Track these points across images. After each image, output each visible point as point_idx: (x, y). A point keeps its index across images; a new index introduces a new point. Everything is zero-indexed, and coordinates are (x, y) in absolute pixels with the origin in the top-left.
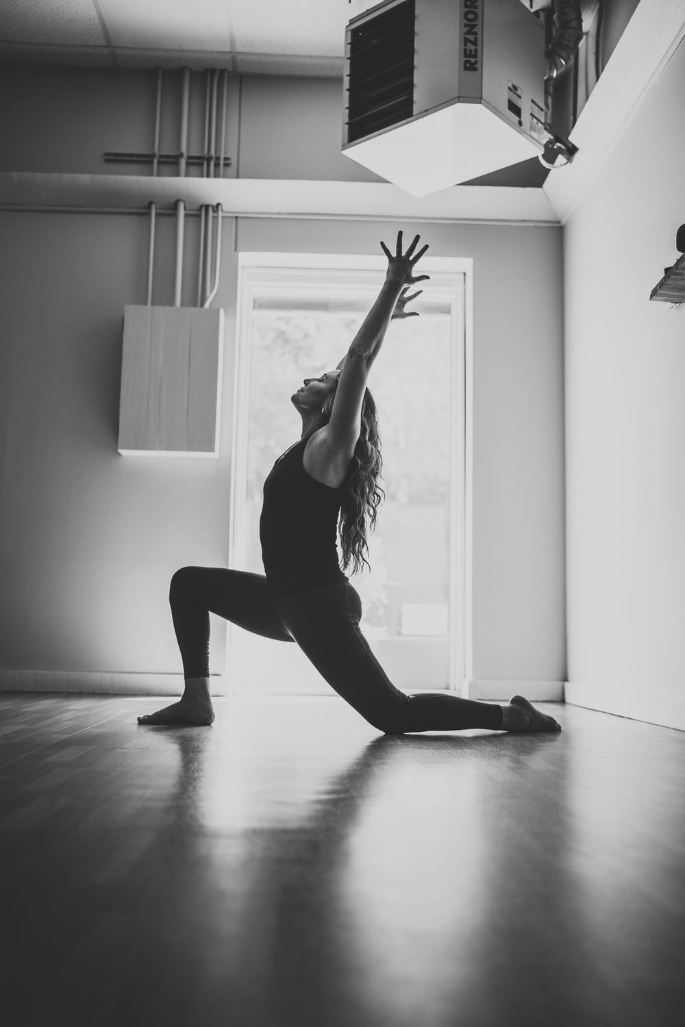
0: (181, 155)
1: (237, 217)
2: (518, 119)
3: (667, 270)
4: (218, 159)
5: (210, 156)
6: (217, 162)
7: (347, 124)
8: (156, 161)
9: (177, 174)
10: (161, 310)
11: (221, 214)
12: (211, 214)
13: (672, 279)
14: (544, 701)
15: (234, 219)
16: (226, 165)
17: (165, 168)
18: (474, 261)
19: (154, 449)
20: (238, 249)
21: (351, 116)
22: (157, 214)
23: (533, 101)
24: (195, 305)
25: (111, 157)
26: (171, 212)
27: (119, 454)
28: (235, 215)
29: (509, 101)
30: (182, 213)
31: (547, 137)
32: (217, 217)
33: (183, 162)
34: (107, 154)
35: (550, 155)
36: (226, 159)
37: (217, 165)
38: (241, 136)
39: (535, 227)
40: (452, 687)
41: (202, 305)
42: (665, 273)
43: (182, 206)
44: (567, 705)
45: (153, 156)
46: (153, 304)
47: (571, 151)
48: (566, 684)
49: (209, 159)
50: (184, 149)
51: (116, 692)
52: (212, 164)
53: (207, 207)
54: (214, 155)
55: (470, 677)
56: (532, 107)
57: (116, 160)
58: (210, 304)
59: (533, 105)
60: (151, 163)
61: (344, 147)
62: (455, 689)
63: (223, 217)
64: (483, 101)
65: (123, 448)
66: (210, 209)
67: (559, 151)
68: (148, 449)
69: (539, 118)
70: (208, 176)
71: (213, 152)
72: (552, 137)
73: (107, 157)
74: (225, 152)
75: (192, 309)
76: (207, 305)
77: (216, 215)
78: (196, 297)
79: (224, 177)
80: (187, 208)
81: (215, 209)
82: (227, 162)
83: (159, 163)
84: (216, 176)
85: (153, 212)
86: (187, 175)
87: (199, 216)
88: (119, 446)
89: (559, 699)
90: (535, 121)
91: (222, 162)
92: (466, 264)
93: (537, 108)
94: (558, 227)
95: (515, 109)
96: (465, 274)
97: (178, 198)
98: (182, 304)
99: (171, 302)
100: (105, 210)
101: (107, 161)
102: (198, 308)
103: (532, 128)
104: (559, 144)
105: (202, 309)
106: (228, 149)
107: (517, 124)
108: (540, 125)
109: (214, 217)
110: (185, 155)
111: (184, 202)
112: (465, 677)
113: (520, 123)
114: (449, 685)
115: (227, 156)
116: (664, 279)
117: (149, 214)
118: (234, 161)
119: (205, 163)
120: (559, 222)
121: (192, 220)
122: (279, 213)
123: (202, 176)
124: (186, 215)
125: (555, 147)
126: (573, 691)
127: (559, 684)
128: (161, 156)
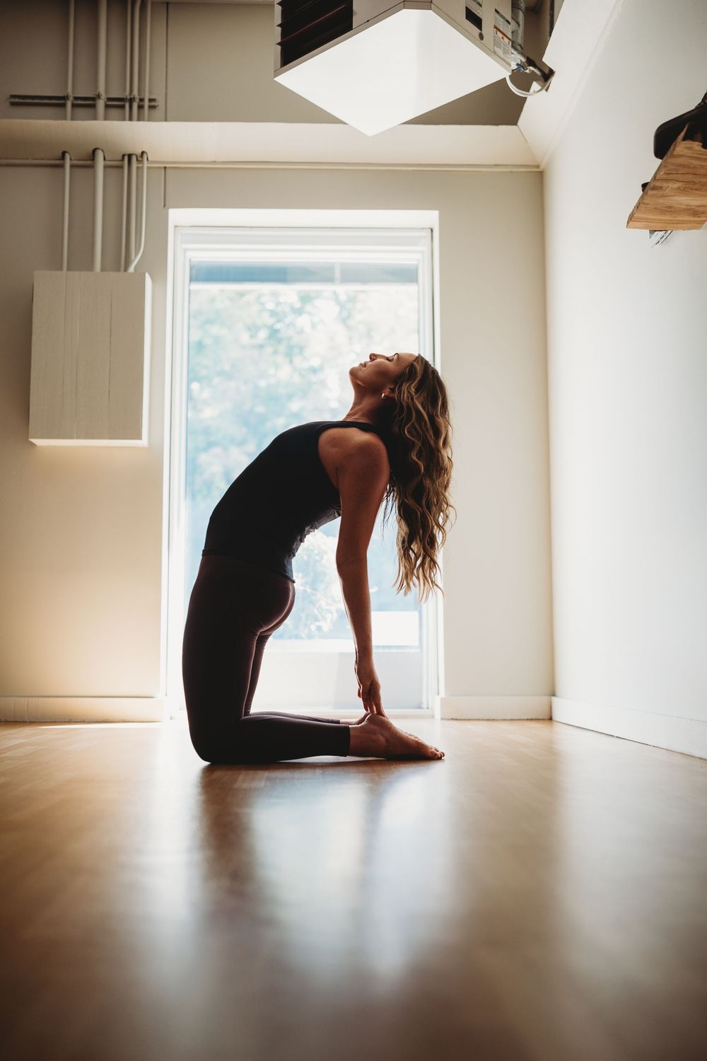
0: (99, 96)
1: (165, 168)
2: (479, 31)
3: (644, 186)
4: (142, 100)
5: (132, 97)
6: (141, 104)
7: (279, 44)
8: (69, 104)
9: (95, 118)
10: (78, 276)
11: (146, 164)
12: (134, 164)
13: (651, 196)
14: (528, 720)
15: (163, 170)
16: (151, 107)
17: (81, 112)
18: (440, 213)
19: (71, 437)
20: (167, 205)
21: (283, 35)
22: (72, 166)
23: (496, 11)
24: (118, 270)
25: (17, 100)
26: (89, 162)
27: (33, 445)
28: (164, 165)
29: (467, 9)
30: (100, 163)
31: (516, 59)
32: (142, 168)
33: (101, 104)
34: (13, 96)
35: (522, 80)
36: (151, 100)
37: (141, 107)
38: (169, 73)
39: (511, 172)
40: (425, 706)
41: (126, 270)
42: (643, 190)
43: (100, 155)
44: (553, 722)
45: (65, 98)
46: (68, 269)
47: (547, 75)
48: (554, 699)
49: (131, 101)
50: (102, 89)
51: (32, 720)
52: (135, 105)
53: (130, 156)
54: (137, 96)
55: (442, 694)
56: (496, 19)
57: (22, 102)
58: (135, 268)
59: (497, 15)
60: (64, 105)
61: (277, 74)
62: (428, 708)
63: (148, 168)
64: (433, 6)
65: (35, 438)
66: (134, 158)
67: (533, 77)
68: (63, 438)
69: (504, 32)
70: (131, 119)
71: (135, 92)
72: (524, 60)
73: (13, 100)
74: (150, 93)
75: (113, 274)
76: (131, 269)
77: (140, 165)
78: (119, 259)
79: (149, 120)
80: (106, 159)
81: (140, 159)
82: (153, 104)
83: (74, 106)
84: (139, 119)
85: (68, 163)
86: (106, 118)
87: (121, 167)
88: (30, 435)
89: (547, 717)
90: (500, 35)
91: (146, 104)
92: (430, 217)
93: (502, 20)
94: (538, 172)
95: (475, 19)
96: (432, 230)
97: (96, 147)
98: (103, 269)
99: (90, 267)
100: (12, 161)
101: (13, 104)
102: (122, 273)
103: (496, 43)
104: (532, 68)
105: (125, 273)
106: (154, 87)
107: (479, 39)
108: (506, 40)
109: (138, 168)
110: (103, 96)
111: (103, 151)
112: (438, 694)
113: (481, 37)
114: (422, 703)
115: (153, 97)
116: (642, 197)
117: (62, 166)
118: (160, 103)
119: (127, 105)
120: (538, 167)
121: (113, 172)
122: (214, 162)
123: (124, 120)
124: (105, 167)
125: (527, 71)
126: (562, 709)
127: (545, 699)
128: (76, 98)
